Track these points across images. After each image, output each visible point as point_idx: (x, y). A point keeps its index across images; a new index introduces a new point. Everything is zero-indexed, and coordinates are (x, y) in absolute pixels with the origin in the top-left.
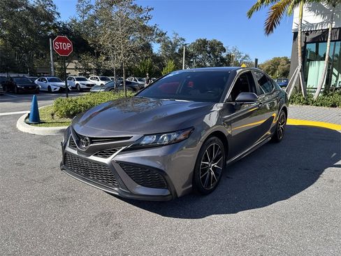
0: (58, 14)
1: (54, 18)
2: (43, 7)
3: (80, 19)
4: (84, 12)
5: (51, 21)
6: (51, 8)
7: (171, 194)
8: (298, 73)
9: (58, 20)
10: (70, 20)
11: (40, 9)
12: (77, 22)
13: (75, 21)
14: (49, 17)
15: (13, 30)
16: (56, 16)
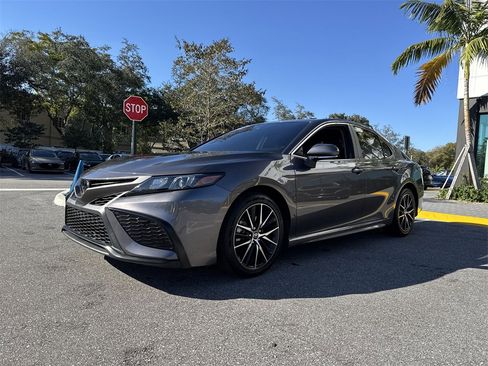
0: (148, 78)
1: (144, 85)
2: (132, 70)
3: (175, 85)
4: (182, 77)
5: (139, 87)
6: (141, 71)
7: (179, 260)
8: (465, 154)
9: (148, 86)
10: (163, 87)
11: (127, 71)
12: (172, 88)
13: (168, 88)
14: (137, 82)
15: (92, 97)
16: (146, 81)
